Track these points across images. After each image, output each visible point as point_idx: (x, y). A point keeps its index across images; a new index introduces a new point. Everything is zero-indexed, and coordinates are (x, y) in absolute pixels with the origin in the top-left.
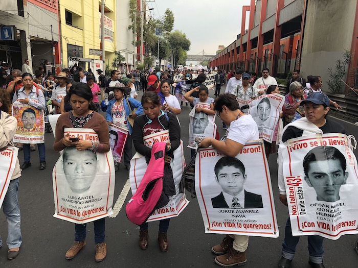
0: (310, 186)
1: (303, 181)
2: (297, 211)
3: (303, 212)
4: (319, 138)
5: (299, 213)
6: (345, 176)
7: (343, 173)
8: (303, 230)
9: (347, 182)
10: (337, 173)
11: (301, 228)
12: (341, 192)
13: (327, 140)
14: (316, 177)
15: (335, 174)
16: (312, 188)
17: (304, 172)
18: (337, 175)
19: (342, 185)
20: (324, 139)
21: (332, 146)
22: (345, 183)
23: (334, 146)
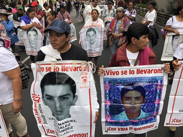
0: (45, 105)
1: (41, 100)
2: (41, 121)
3: (45, 122)
4: (53, 64)
5: (43, 123)
6: (75, 98)
7: (72, 96)
8: (48, 134)
9: (76, 103)
10: (65, 97)
11: (47, 133)
12: (71, 112)
13: (60, 67)
14: (48, 98)
15: (62, 98)
16: (47, 106)
17: (41, 92)
18: (64, 98)
19: (71, 106)
20: (57, 66)
21: (63, 72)
22: (74, 105)
23: (65, 72)
